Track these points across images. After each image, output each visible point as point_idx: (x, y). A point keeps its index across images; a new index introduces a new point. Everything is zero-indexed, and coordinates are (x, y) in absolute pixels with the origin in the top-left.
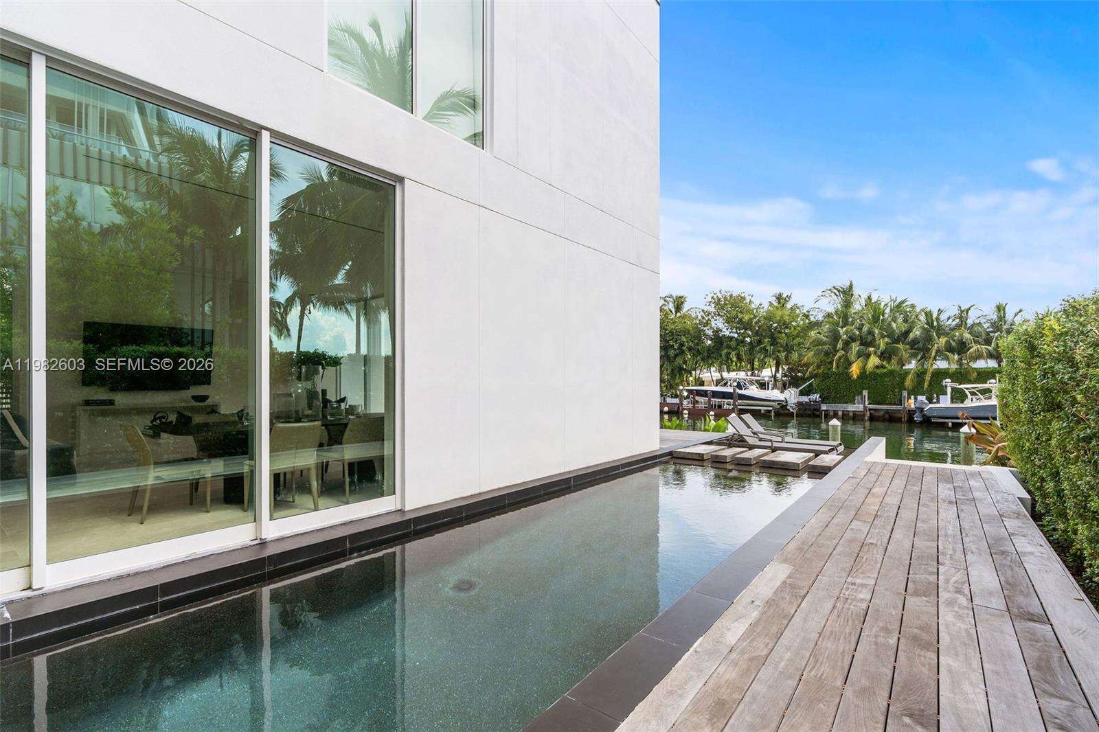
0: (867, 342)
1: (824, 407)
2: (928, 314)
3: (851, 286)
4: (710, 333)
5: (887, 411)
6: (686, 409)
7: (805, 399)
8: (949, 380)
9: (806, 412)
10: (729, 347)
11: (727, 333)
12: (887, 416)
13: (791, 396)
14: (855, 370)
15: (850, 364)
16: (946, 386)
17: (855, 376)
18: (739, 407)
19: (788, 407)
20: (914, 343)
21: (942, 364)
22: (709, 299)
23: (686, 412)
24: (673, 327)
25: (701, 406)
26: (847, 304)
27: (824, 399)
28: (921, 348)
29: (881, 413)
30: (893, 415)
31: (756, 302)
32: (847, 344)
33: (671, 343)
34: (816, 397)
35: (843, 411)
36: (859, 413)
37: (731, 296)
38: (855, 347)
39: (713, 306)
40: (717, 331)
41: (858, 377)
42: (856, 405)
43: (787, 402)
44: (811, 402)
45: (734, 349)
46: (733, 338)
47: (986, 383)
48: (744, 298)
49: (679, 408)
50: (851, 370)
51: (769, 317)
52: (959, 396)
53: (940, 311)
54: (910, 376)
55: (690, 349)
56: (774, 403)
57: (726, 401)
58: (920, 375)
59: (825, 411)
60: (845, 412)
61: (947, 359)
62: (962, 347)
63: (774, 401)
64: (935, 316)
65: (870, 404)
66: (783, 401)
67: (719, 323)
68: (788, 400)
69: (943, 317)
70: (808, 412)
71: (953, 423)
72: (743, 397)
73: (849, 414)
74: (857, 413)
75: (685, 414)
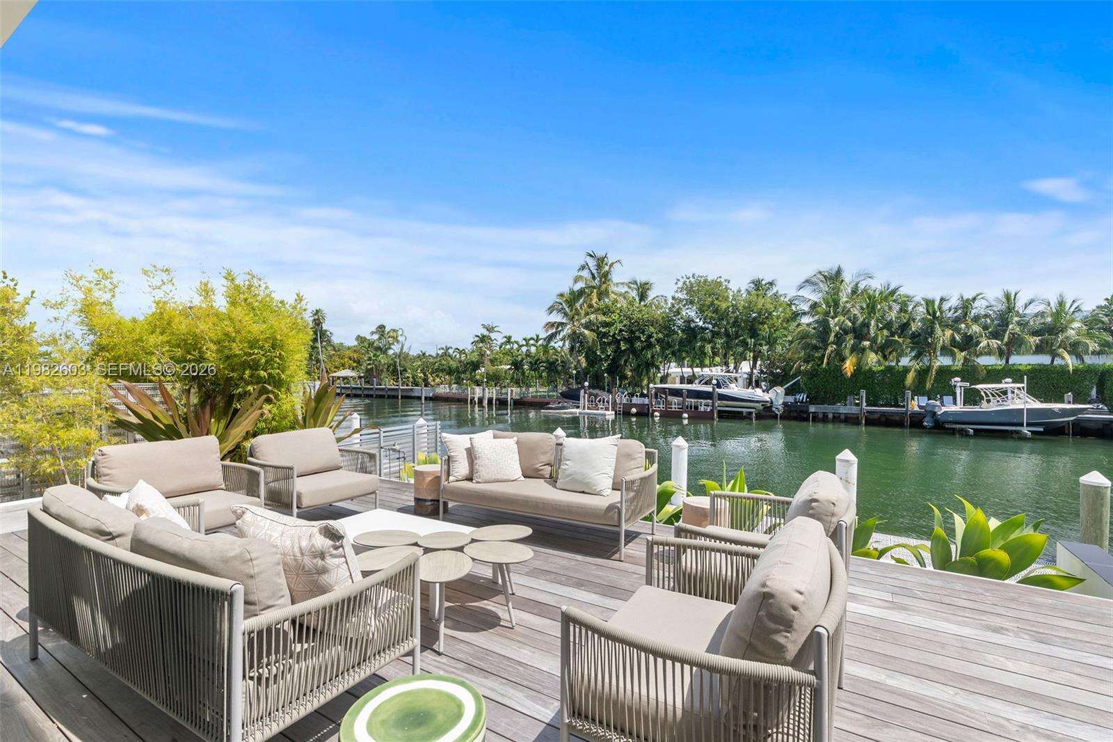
0: (860, 332)
1: (812, 409)
2: (929, 303)
3: (839, 272)
4: (680, 322)
5: (883, 414)
6: (656, 411)
7: (790, 399)
8: (958, 379)
9: (792, 414)
10: (703, 340)
11: (701, 324)
12: (883, 419)
13: (777, 396)
14: (849, 366)
15: (843, 360)
16: (955, 386)
17: (849, 374)
18: (719, 408)
19: (774, 409)
20: (914, 336)
21: (945, 361)
22: (680, 284)
23: (657, 414)
24: (640, 316)
25: (674, 408)
26: (836, 291)
27: (813, 400)
28: (922, 343)
29: (876, 416)
30: (890, 418)
31: (734, 286)
32: (839, 340)
33: (637, 334)
34: (802, 397)
35: (833, 413)
36: (851, 416)
37: (706, 281)
38: (850, 341)
39: (685, 292)
40: (689, 321)
41: (852, 376)
42: (848, 407)
43: (772, 403)
44: (797, 403)
45: (710, 342)
46: (707, 329)
47: (1001, 382)
48: (720, 284)
49: (648, 409)
50: (844, 367)
51: (749, 308)
52: (972, 397)
53: (942, 300)
54: (910, 374)
55: (658, 341)
56: (758, 404)
57: (703, 401)
58: (923, 374)
59: (812, 413)
60: (836, 414)
61: (953, 356)
62: (966, 342)
63: (757, 402)
64: (937, 303)
65: (867, 406)
66: (767, 402)
67: (691, 312)
68: (774, 400)
69: (946, 306)
70: (794, 414)
71: (975, 430)
72: (723, 397)
73: (839, 417)
74: (849, 415)
75: (656, 417)
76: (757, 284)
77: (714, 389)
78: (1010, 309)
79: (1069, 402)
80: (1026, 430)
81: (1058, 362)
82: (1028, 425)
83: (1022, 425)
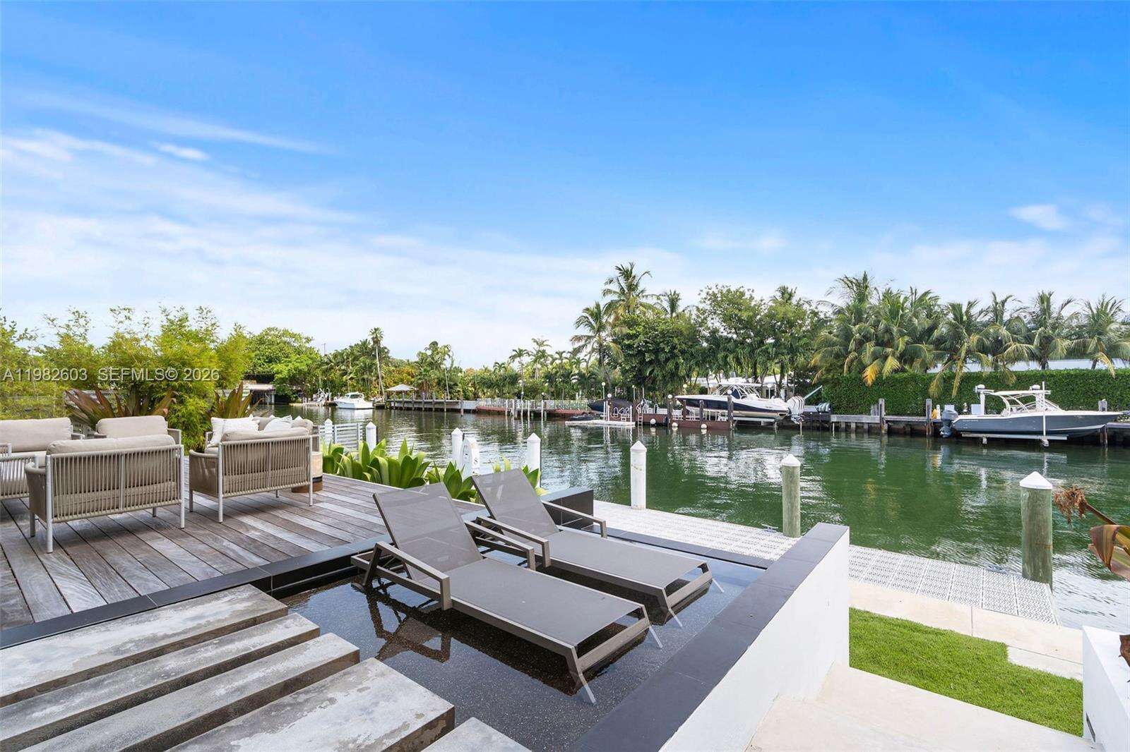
0: (884, 342)
1: (834, 418)
2: (956, 308)
3: (865, 278)
4: (707, 333)
5: (908, 423)
6: (674, 421)
7: (812, 409)
8: (982, 386)
9: (811, 425)
10: (726, 349)
11: (725, 334)
12: (908, 429)
13: (796, 406)
14: (870, 374)
15: (864, 367)
16: (979, 394)
17: (870, 382)
18: (735, 418)
19: (792, 419)
20: (939, 342)
21: (973, 367)
22: (704, 295)
23: (675, 424)
24: (664, 327)
25: (693, 417)
26: (862, 297)
27: (834, 410)
28: (948, 348)
29: (902, 426)
30: (913, 427)
31: (757, 298)
32: (860, 347)
33: (662, 345)
34: (825, 407)
35: (856, 423)
36: (876, 425)
37: (729, 291)
38: (870, 348)
39: (709, 302)
40: (715, 331)
41: (874, 383)
42: (872, 416)
43: (790, 412)
44: (819, 412)
45: (731, 352)
46: (732, 338)
47: (1027, 390)
48: (743, 294)
49: (667, 419)
50: (865, 375)
51: (771, 316)
52: (995, 405)
53: (971, 305)
54: (935, 382)
55: (683, 352)
56: (776, 414)
57: (720, 411)
58: (947, 380)
59: (835, 423)
60: (859, 425)
61: (980, 360)
62: (997, 347)
63: (775, 411)
64: (964, 310)
65: (887, 414)
66: (785, 411)
67: (715, 323)
68: (792, 410)
69: (974, 311)
70: (816, 425)
71: (988, 439)
72: (738, 407)
73: (863, 427)
74: (873, 425)
75: (674, 427)
78: (1046, 310)
79: (1103, 410)
80: (1045, 440)
81: (1099, 366)
82: (1048, 433)
83: (1041, 433)
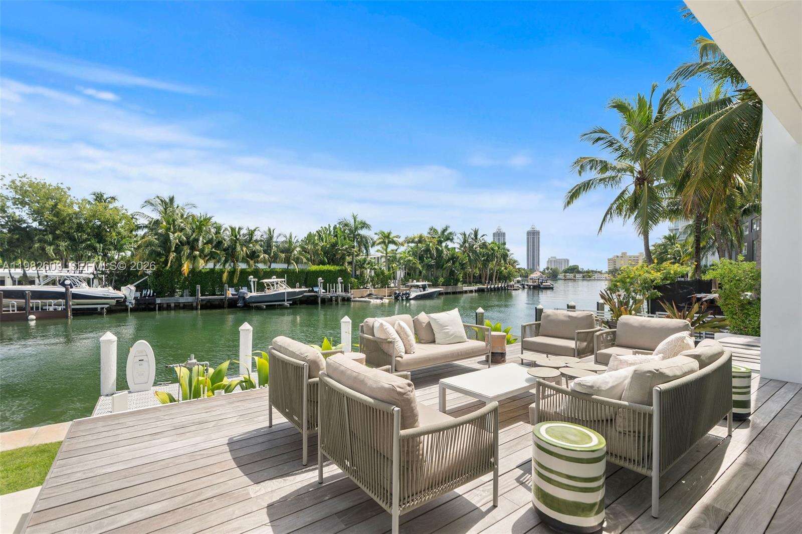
0: (193, 246)
1: (158, 301)
2: (233, 229)
3: (172, 199)
7: (141, 294)
8: (252, 277)
9: (140, 307)
10: (42, 241)
11: (34, 225)
12: (209, 304)
13: (129, 293)
15: (182, 264)
16: (250, 281)
17: (186, 274)
18: (73, 307)
19: (127, 304)
20: (226, 250)
21: (244, 266)
22: (7, 182)
27: (158, 294)
28: (231, 254)
30: (212, 303)
32: (178, 250)
34: (150, 292)
35: (175, 303)
36: (187, 304)
38: (186, 250)
40: (18, 221)
41: (190, 275)
42: (185, 297)
43: (125, 298)
44: (146, 297)
47: (271, 278)
50: (183, 269)
52: (261, 287)
53: (239, 228)
54: (225, 274)
56: (112, 300)
57: (53, 302)
58: (232, 273)
59: (158, 304)
60: (176, 304)
61: (248, 263)
62: (253, 255)
63: (110, 298)
64: (237, 230)
65: (201, 296)
66: (119, 298)
67: (20, 212)
68: (127, 296)
69: (242, 232)
70: (144, 306)
71: (266, 306)
72: (76, 296)
73: (179, 305)
74: (186, 304)
76: (99, 198)
77: (67, 289)
78: (271, 238)
79: (298, 288)
80: (286, 303)
82: (288, 300)
83: (284, 301)
